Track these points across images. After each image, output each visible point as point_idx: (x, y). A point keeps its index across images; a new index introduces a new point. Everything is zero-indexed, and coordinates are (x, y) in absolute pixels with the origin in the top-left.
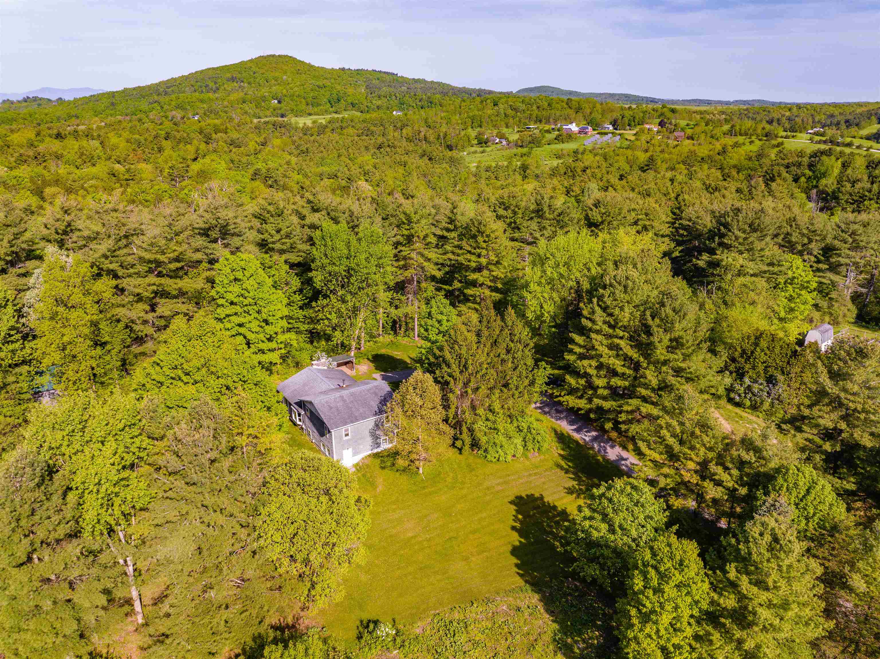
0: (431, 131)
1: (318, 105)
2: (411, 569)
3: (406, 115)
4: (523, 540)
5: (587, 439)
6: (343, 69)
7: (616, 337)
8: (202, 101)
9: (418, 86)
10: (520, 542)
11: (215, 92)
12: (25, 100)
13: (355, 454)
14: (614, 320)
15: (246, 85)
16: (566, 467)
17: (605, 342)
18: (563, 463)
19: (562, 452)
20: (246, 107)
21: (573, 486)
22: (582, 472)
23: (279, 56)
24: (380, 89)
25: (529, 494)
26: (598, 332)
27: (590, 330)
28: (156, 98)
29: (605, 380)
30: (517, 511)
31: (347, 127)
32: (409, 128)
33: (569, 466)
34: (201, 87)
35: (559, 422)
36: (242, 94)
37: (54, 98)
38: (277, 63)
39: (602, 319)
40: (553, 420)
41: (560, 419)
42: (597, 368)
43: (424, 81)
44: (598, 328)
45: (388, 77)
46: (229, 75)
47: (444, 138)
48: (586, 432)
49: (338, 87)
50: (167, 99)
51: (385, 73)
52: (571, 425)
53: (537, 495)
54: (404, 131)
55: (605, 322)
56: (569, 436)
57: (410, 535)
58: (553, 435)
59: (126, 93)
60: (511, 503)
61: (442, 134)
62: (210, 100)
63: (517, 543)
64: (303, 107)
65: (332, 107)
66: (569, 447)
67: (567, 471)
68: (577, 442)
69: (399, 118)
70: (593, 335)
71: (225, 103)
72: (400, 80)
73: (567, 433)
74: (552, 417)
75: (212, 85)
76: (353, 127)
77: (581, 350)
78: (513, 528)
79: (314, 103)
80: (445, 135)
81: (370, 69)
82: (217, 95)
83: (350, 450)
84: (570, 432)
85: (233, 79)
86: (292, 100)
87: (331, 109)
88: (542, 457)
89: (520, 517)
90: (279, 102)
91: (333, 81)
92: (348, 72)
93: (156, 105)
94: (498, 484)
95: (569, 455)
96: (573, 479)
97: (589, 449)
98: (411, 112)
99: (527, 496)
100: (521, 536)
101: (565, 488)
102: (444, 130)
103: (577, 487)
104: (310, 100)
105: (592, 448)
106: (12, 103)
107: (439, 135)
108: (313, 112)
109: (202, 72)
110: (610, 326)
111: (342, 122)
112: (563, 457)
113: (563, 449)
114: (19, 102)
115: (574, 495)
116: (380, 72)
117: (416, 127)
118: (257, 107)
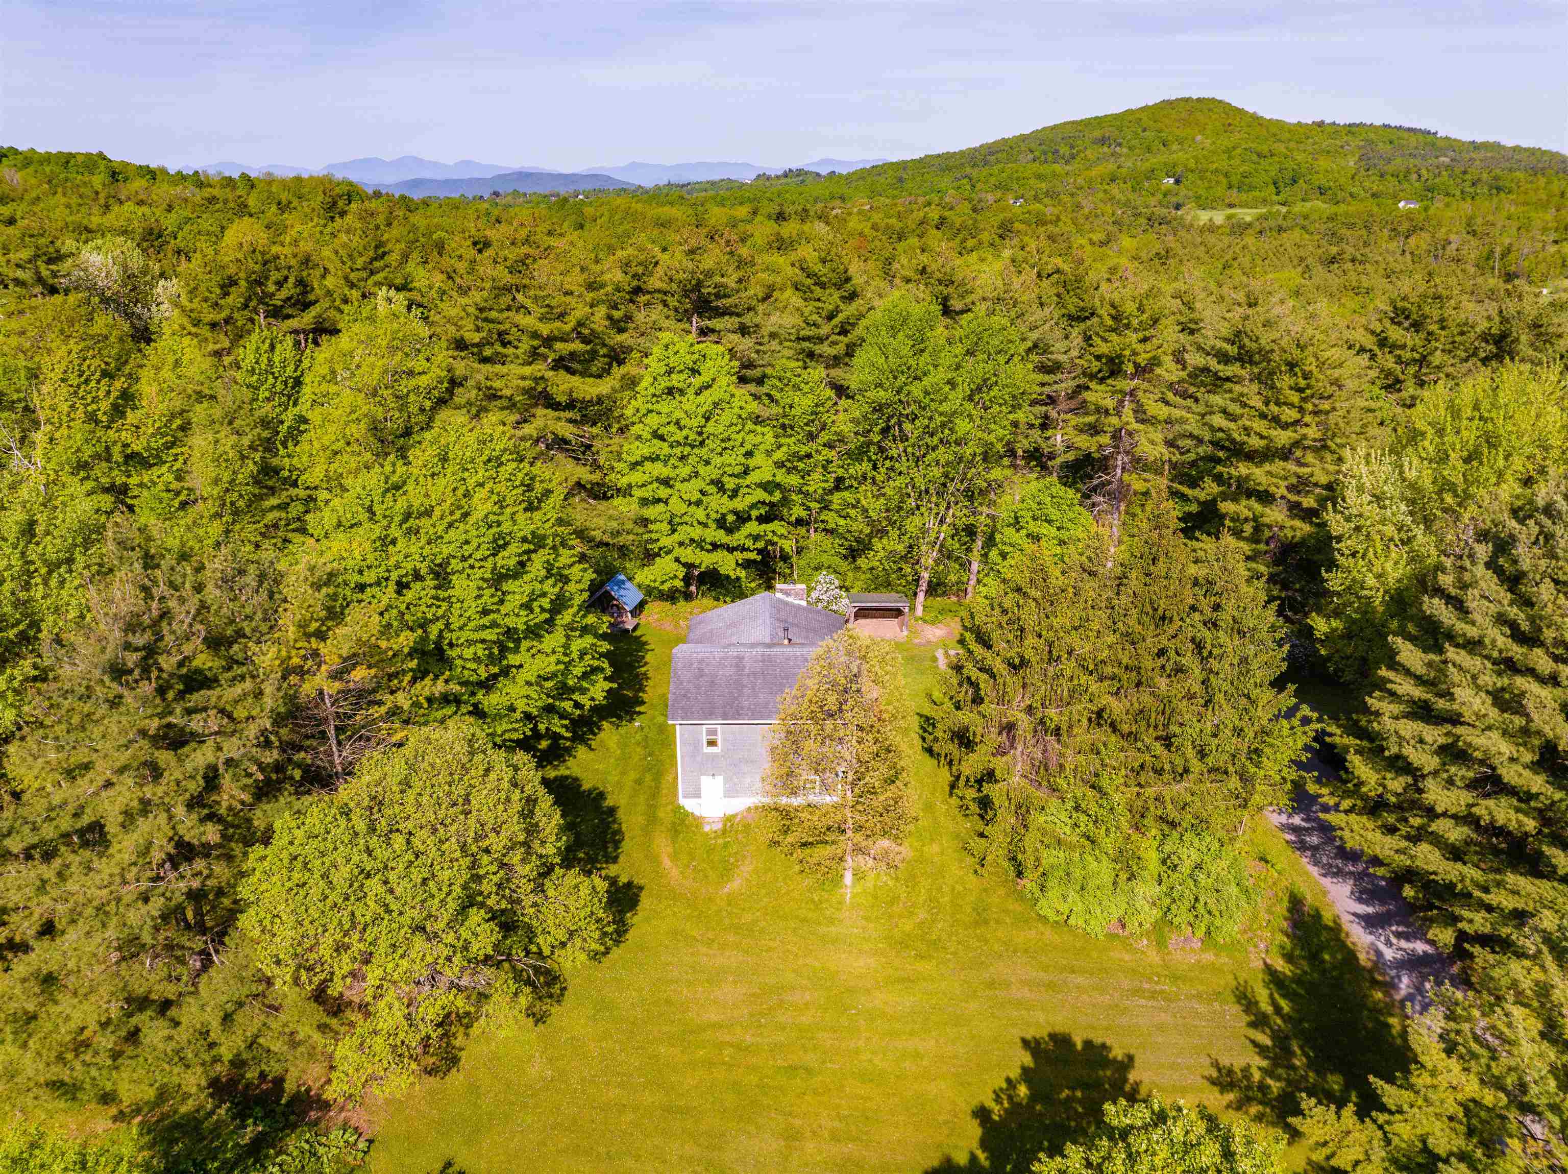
0: (1474, 242)
1: (1251, 188)
2: (648, 1098)
3: (1426, 209)
4: (982, 1156)
5: (1389, 954)
6: (1321, 124)
7: (1531, 672)
8: (1039, 177)
9: (1481, 155)
10: (973, 1158)
11: (1067, 162)
12: (786, 175)
13: (730, 792)
14: (1532, 620)
15: (1125, 150)
16: (1266, 1007)
17: (1489, 679)
18: (1262, 995)
19: (1280, 965)
20: (1115, 190)
21: (1246, 1070)
22: (1308, 1040)
23: (1199, 100)
24: (1389, 161)
25: (1098, 1040)
26: (1473, 646)
27: (1450, 636)
28: (968, 170)
29: (1466, 797)
30: (1025, 1070)
31: (1291, 228)
32: (1425, 235)
33: (1278, 1010)
34: (1045, 153)
35: (1327, 882)
36: (1112, 167)
37: (824, 171)
38: (1190, 112)
39: (1493, 609)
40: (1314, 871)
41: (1339, 873)
42: (1442, 750)
43: (1496, 146)
44: (1472, 632)
45: (1413, 140)
46: (1098, 134)
47: (1503, 256)
48: (1398, 935)
49: (1300, 157)
50: (985, 171)
51: (1409, 130)
52: (1360, 900)
53: (1118, 1053)
54: (1412, 241)
55: (1501, 619)
56: (1336, 930)
57: (713, 1016)
58: (1282, 908)
59: (925, 164)
60: (1025, 1043)
61: (1498, 250)
62: (1055, 175)
63: (961, 1159)
64: (1219, 191)
65: (1278, 194)
66: (1314, 957)
67: (1259, 1021)
68: (1351, 956)
69: (1409, 216)
70: (1451, 653)
71: (1080, 180)
72: (1440, 144)
73: (1336, 920)
74: (1316, 863)
75: (1064, 150)
76: (1303, 228)
77: (1417, 693)
78: (982, 1114)
79: (1243, 184)
80: (1508, 250)
81: (1378, 123)
82: (1068, 168)
83: (720, 779)
84: (1345, 920)
85: (1103, 141)
86: (1201, 179)
87: (1275, 198)
88: (1209, 957)
89: (1023, 1090)
90: (1177, 182)
91: (1292, 145)
92: (1329, 129)
93: (965, 181)
94: (1024, 983)
95: (1298, 980)
96: (1262, 1050)
97: (1375, 983)
98: (1439, 204)
99: (1088, 1044)
100: (984, 1144)
101: (1216, 1065)
102: (1507, 241)
103: (1257, 1076)
104: (1235, 180)
105: (1390, 987)
106: (769, 178)
107: (1492, 252)
108: (1237, 201)
109: (1054, 127)
110: (1518, 636)
111: (1284, 218)
112: (1274, 979)
113: (1289, 958)
114: (777, 177)
115: (1231, 1096)
116: (1400, 128)
117: (1441, 234)
118: (1134, 189)
